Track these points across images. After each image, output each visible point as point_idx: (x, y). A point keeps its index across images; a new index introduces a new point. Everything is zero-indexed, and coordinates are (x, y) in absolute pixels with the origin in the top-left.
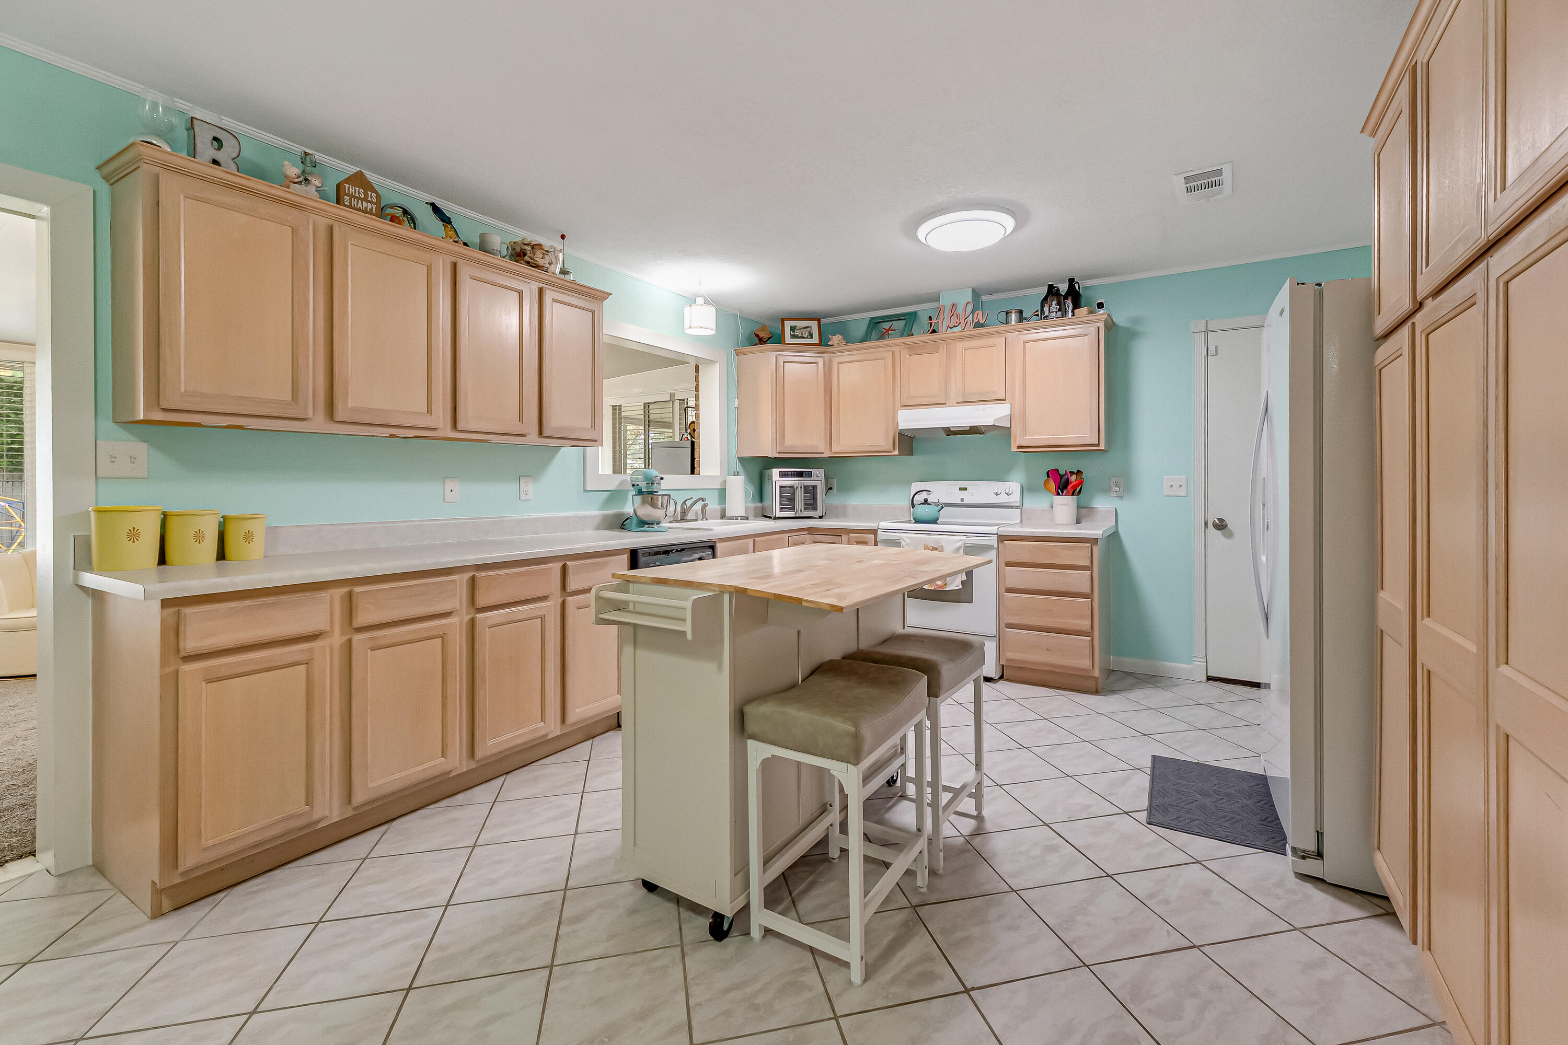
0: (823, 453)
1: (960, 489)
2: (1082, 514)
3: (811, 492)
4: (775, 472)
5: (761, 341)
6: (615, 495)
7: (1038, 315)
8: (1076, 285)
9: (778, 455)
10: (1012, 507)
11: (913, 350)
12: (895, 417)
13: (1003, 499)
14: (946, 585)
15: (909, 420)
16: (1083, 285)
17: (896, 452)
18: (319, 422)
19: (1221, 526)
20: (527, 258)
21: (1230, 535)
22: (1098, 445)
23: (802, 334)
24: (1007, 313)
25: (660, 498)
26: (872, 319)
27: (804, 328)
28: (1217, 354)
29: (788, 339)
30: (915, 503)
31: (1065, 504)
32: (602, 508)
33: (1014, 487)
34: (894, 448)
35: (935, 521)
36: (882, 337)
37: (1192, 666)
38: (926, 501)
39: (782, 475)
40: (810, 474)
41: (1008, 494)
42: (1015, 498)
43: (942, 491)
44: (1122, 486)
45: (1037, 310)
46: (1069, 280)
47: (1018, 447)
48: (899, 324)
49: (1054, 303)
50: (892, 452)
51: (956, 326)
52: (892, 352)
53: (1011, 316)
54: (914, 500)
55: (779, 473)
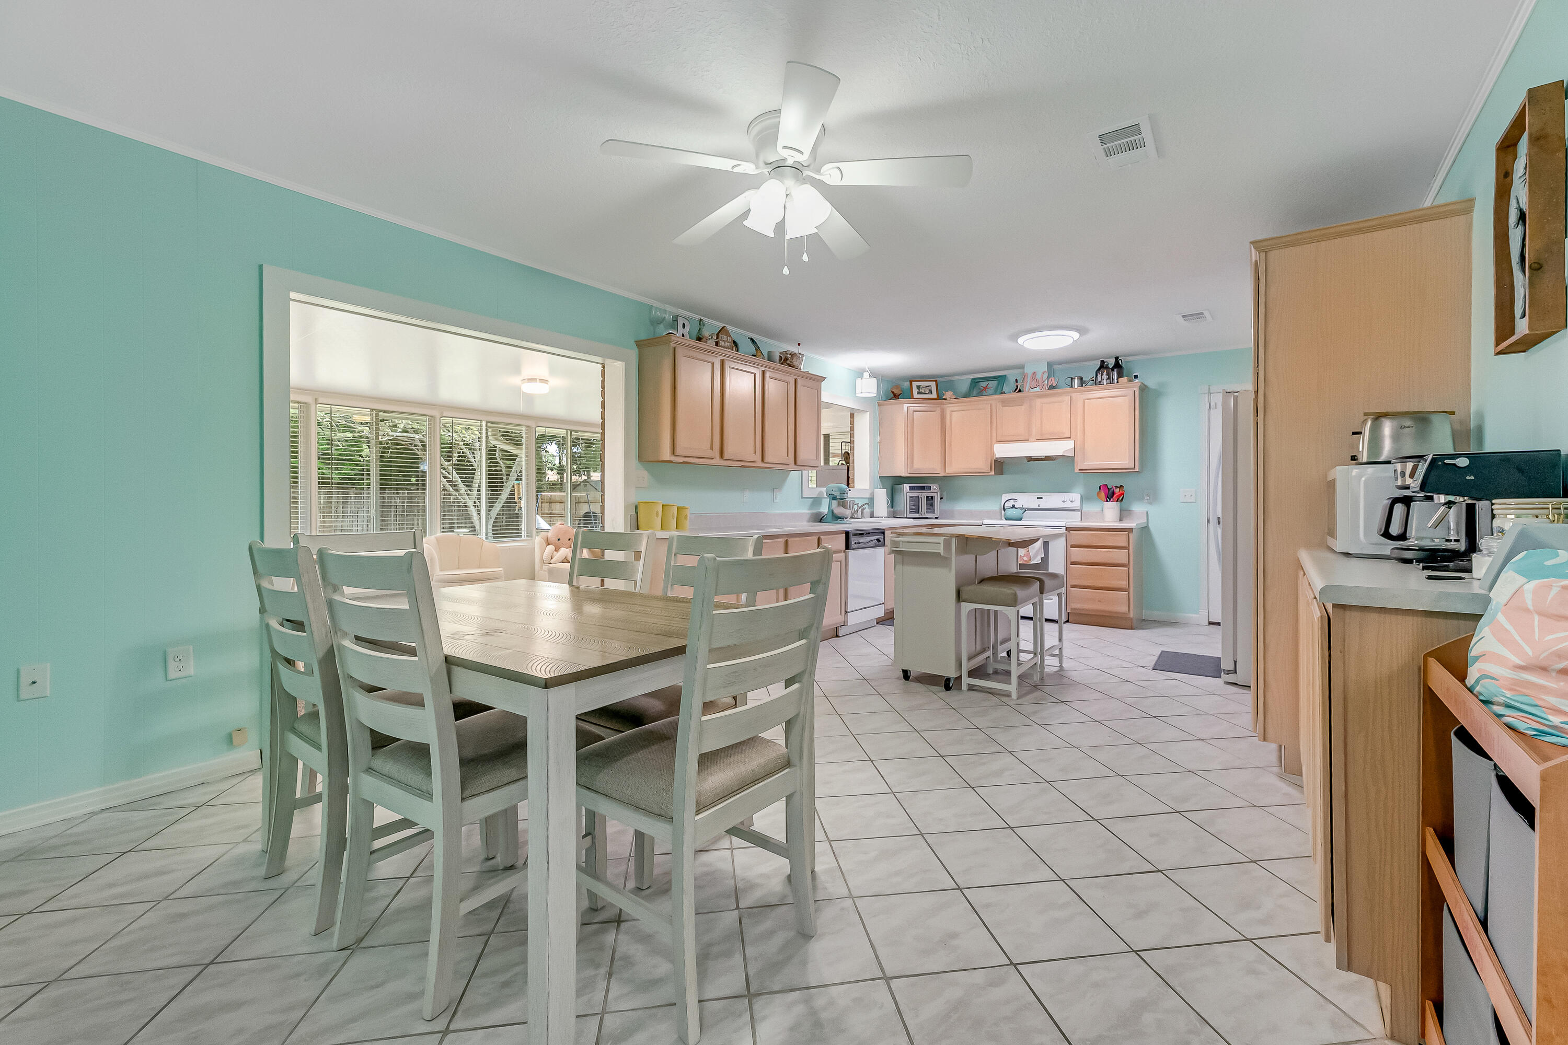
0: (939, 474)
1: (1038, 498)
2: (1123, 514)
3: (930, 499)
4: (907, 486)
5: (896, 396)
6: (816, 501)
7: (1093, 380)
8: (1120, 361)
9: (907, 475)
10: (1074, 510)
11: (1005, 403)
12: (992, 449)
13: (1068, 505)
14: (1030, 560)
15: (1002, 451)
16: (1124, 362)
17: (993, 473)
18: (717, 461)
19: (1217, 521)
20: (788, 362)
22: (1134, 468)
23: (925, 391)
24: (1072, 379)
25: (849, 502)
26: (974, 379)
27: (927, 387)
28: (1216, 408)
29: (916, 395)
30: (1005, 508)
31: (1112, 508)
32: (810, 509)
33: (1076, 497)
34: (991, 470)
35: (1020, 520)
36: (980, 394)
37: (1198, 615)
38: (1013, 506)
39: (911, 488)
40: (929, 488)
41: (1072, 502)
42: (1077, 504)
43: (1025, 500)
44: (1152, 494)
45: (1093, 378)
46: (1115, 358)
47: (1079, 470)
48: (993, 384)
49: (1105, 373)
50: (989, 473)
51: (1036, 388)
52: (989, 405)
53: (1075, 381)
54: (1005, 505)
55: (909, 487)
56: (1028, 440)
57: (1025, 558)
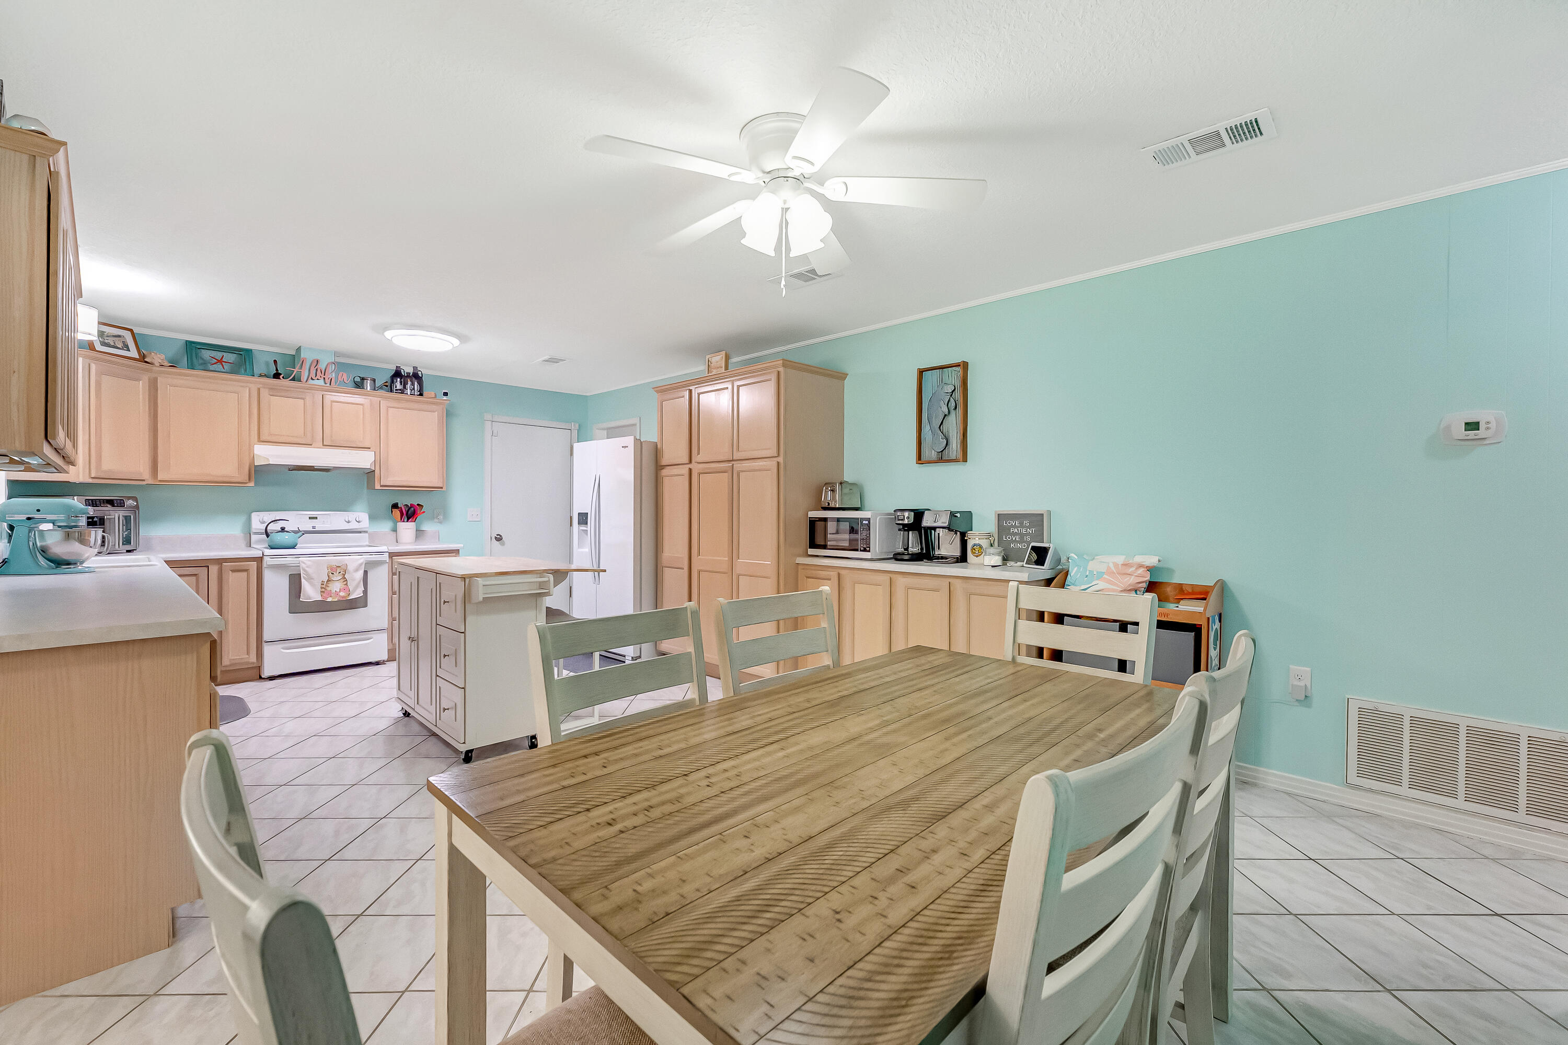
0: (144, 480)
1: (310, 518)
2: (419, 533)
3: (126, 521)
7: (387, 386)
8: (419, 372)
9: (91, 481)
10: (360, 532)
11: (274, 391)
12: (251, 449)
13: (354, 526)
15: (266, 454)
16: (425, 374)
17: (250, 484)
19: (499, 538)
21: (503, 544)
22: (442, 487)
23: (114, 343)
26: (189, 343)
29: (98, 345)
31: (407, 529)
33: (364, 517)
34: (249, 479)
35: (294, 548)
36: (211, 368)
38: (283, 529)
41: (359, 522)
42: (365, 523)
43: (296, 520)
44: (442, 514)
45: (387, 382)
46: (414, 368)
47: (381, 486)
48: (230, 357)
49: (409, 383)
50: (246, 483)
51: (318, 379)
52: (248, 389)
53: (367, 382)
54: (268, 528)
55: (85, 502)
56: (311, 445)
57: (342, 594)
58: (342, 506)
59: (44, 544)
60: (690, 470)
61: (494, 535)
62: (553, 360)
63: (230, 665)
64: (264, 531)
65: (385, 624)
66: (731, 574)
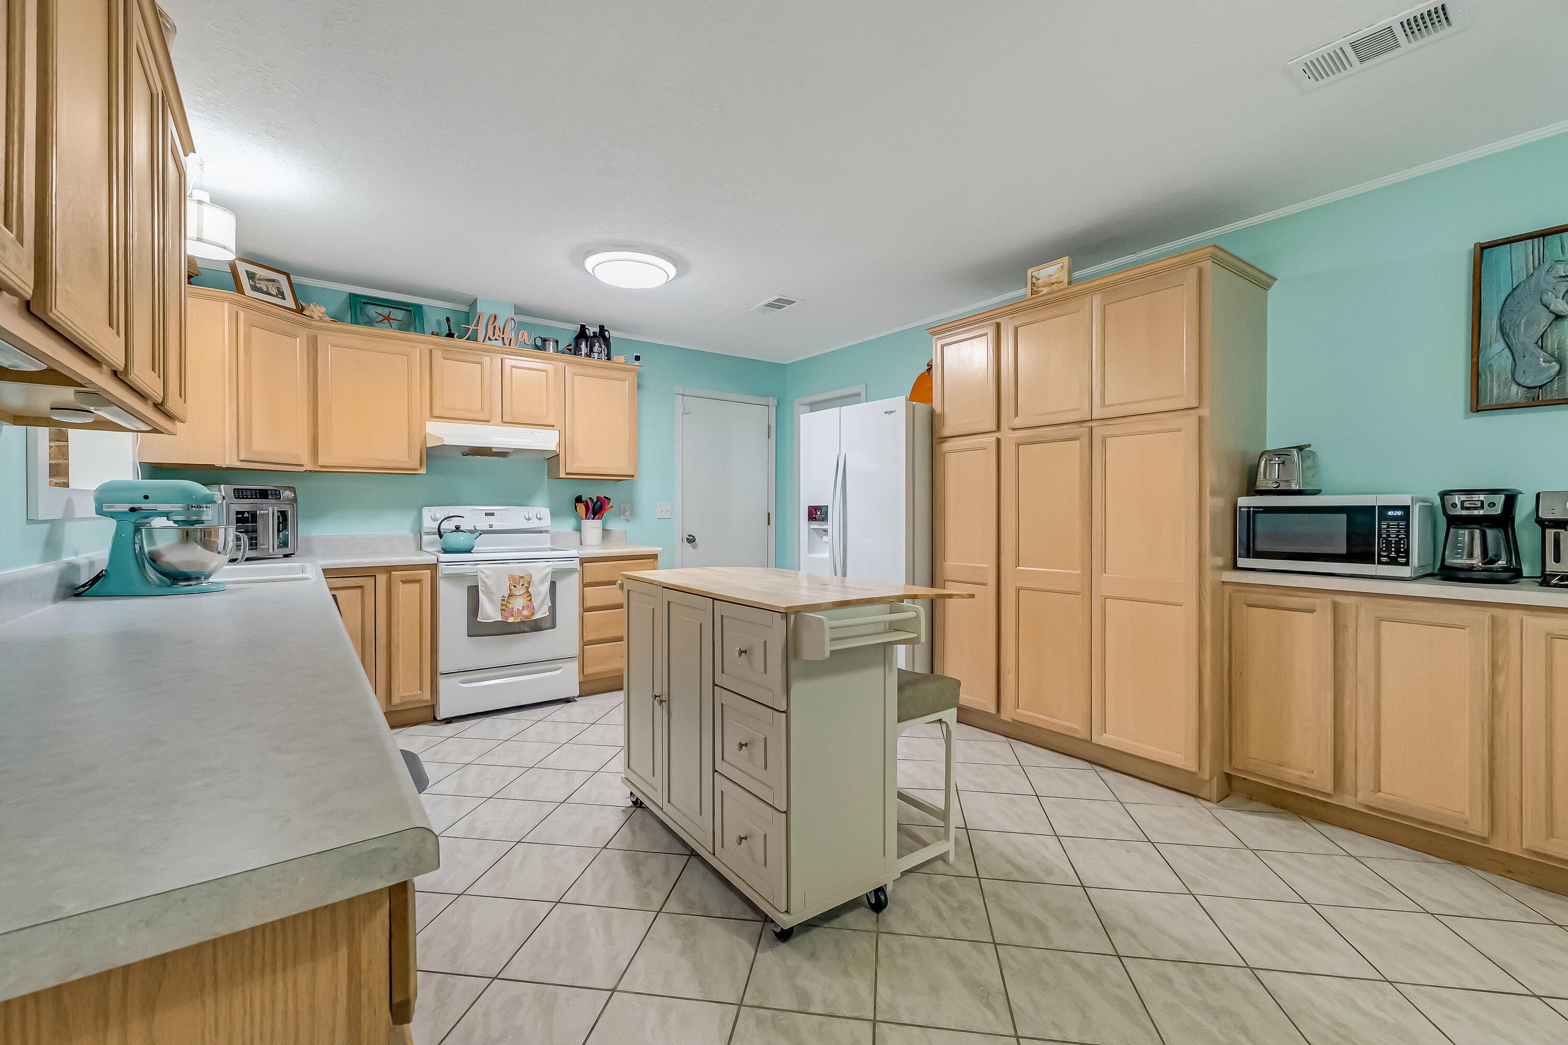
0: (302, 465)
1: (486, 514)
2: (606, 533)
3: (282, 517)
4: (221, 488)
7: (570, 350)
8: (606, 331)
9: (239, 465)
10: (541, 532)
11: (447, 353)
12: (422, 427)
13: (534, 524)
15: (440, 432)
16: (613, 334)
17: (423, 471)
19: (691, 540)
21: (695, 546)
22: (634, 476)
23: (268, 288)
24: (544, 340)
26: (353, 297)
27: (269, 280)
28: (690, 413)
30: (443, 531)
31: (592, 527)
32: (44, 558)
33: (545, 512)
34: (421, 465)
35: (469, 551)
36: (381, 324)
38: (458, 528)
39: (238, 494)
40: (276, 494)
41: (540, 519)
42: (547, 522)
43: (471, 517)
44: (629, 511)
45: (570, 345)
46: (600, 326)
47: (567, 474)
48: (398, 314)
49: (597, 344)
50: (417, 469)
51: (496, 339)
52: (418, 350)
53: (550, 344)
54: (441, 527)
55: (234, 492)
56: (489, 421)
57: (525, 613)
58: (520, 499)
59: (153, 548)
60: (998, 441)
61: (686, 536)
62: (779, 304)
63: (401, 704)
64: (437, 531)
65: (575, 650)
66: (1087, 594)
